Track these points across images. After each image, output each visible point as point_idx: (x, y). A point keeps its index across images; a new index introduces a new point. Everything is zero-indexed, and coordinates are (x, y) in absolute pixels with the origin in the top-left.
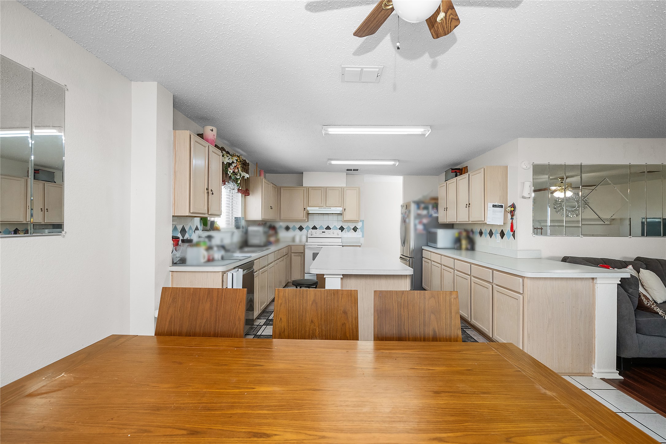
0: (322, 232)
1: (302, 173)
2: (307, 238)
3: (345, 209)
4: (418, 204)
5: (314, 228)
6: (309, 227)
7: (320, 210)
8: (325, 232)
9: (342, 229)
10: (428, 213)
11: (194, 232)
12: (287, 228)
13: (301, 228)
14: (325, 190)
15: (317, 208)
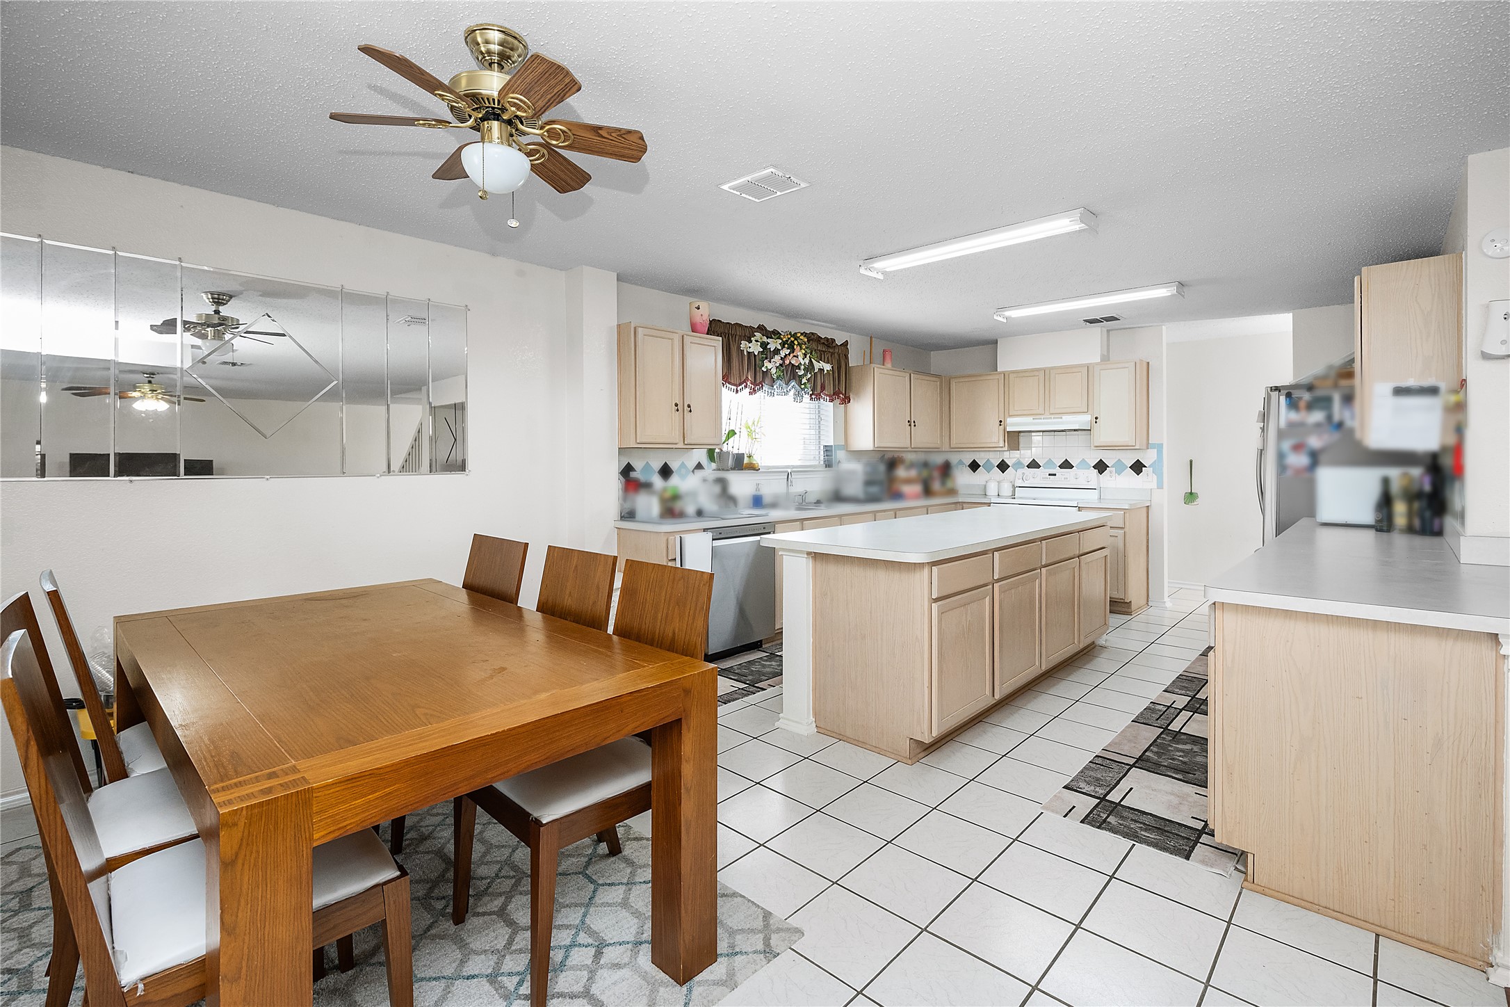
0: (1049, 475)
1: (996, 342)
2: (1014, 487)
3: (1096, 418)
4: (1290, 394)
5: (1034, 465)
6: (1022, 464)
7: (1035, 424)
8: (1055, 475)
9: (1101, 467)
10: (1329, 418)
11: (693, 471)
12: (974, 466)
13: (1003, 466)
14: (1045, 376)
15: (1030, 419)
